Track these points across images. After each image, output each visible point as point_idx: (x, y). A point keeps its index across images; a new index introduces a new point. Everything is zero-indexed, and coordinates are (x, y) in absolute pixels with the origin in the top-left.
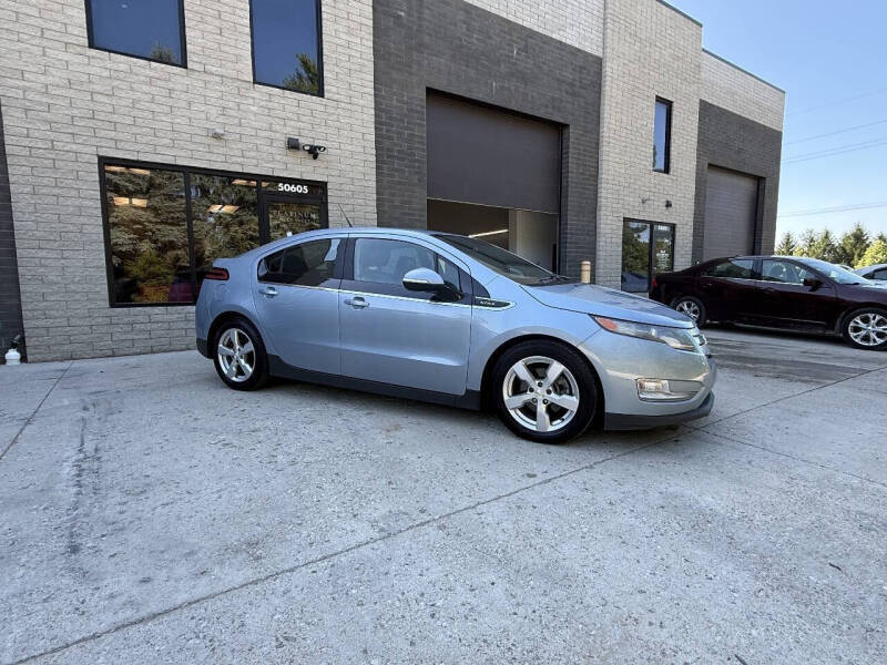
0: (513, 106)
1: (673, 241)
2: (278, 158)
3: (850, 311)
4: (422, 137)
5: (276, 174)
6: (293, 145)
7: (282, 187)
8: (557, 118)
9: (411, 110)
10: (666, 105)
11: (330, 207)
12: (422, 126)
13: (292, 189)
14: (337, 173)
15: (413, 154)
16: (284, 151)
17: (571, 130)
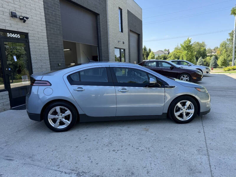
0: (85, 5)
1: (125, 55)
2: (7, 21)
3: (180, 75)
4: (59, 15)
5: (7, 29)
6: (13, 15)
7: (9, 35)
8: (96, 11)
9: (55, 4)
10: (121, 10)
11: (30, 44)
12: (59, 10)
13: (13, 36)
14: (32, 29)
15: (57, 22)
16: (9, 18)
17: (100, 16)
